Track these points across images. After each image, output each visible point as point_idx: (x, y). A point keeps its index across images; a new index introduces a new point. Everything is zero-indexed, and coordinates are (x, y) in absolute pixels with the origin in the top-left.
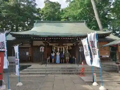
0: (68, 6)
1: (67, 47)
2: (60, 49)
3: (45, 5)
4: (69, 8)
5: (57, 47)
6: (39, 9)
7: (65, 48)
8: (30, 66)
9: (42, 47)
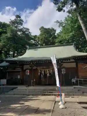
0: (60, 31)
1: (50, 70)
2: (44, 71)
3: (41, 32)
4: (62, 32)
5: (42, 70)
6: (36, 36)
7: (49, 71)
8: (17, 88)
9: (27, 71)
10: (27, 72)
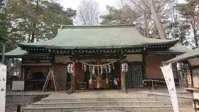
5: (90, 65)
9: (69, 65)
10: (70, 67)
